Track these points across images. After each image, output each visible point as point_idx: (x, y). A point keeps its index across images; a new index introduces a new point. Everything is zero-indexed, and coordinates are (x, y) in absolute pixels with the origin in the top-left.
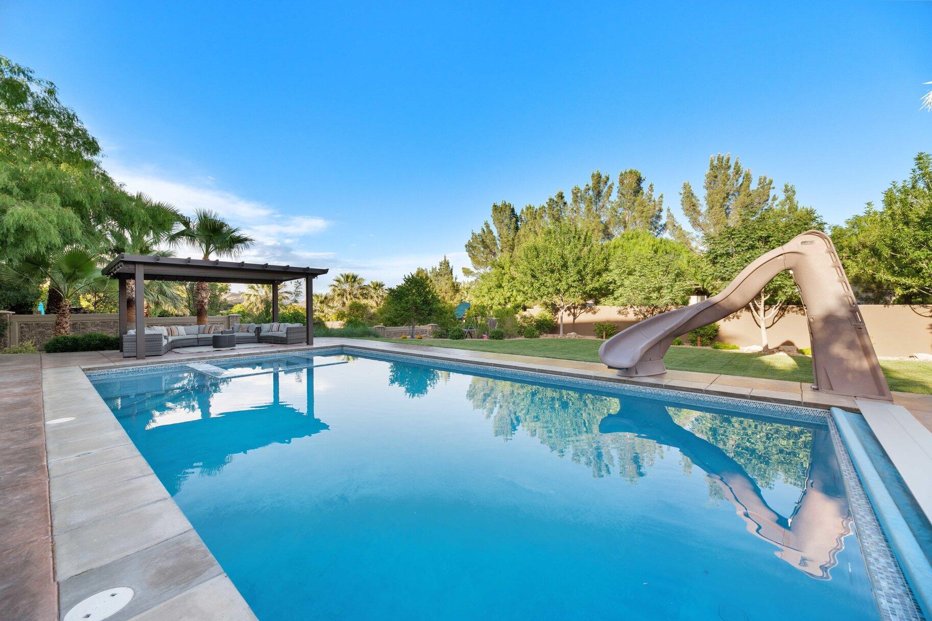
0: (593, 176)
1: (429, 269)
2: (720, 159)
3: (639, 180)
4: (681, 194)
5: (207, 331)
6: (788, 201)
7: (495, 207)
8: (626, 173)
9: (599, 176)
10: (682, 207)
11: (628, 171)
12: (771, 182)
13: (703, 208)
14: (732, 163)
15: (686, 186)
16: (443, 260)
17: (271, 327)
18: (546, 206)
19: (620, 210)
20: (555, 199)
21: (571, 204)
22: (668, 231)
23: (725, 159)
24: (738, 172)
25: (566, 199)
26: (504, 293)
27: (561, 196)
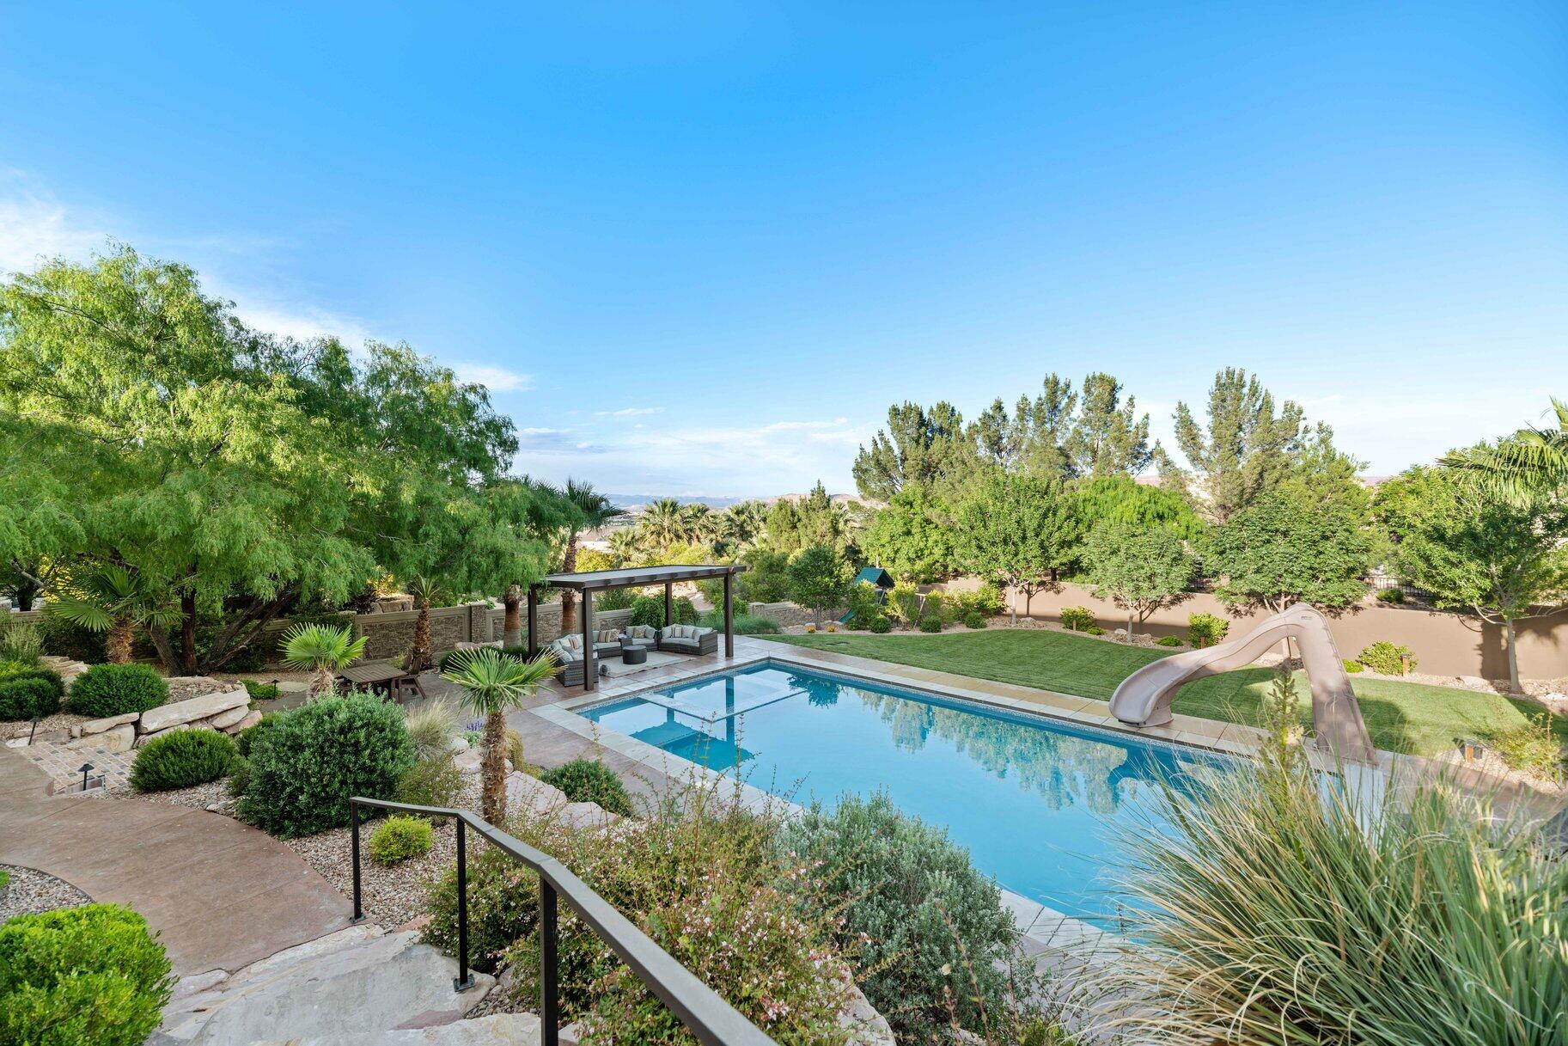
0: (1047, 382)
1: (796, 501)
2: (1230, 374)
3: (1114, 389)
4: (1174, 417)
5: (603, 639)
6: (1323, 445)
7: (895, 412)
8: (1094, 378)
9: (1056, 383)
10: (1176, 435)
11: (1097, 374)
12: (1301, 412)
13: (1208, 442)
14: (1247, 379)
15: (1182, 408)
16: (816, 486)
17: (673, 631)
18: (979, 424)
19: (1087, 430)
20: (991, 413)
21: (1014, 420)
22: (1155, 462)
23: (1237, 372)
24: (1254, 391)
25: (1006, 410)
26: (915, 543)
27: (999, 407)
